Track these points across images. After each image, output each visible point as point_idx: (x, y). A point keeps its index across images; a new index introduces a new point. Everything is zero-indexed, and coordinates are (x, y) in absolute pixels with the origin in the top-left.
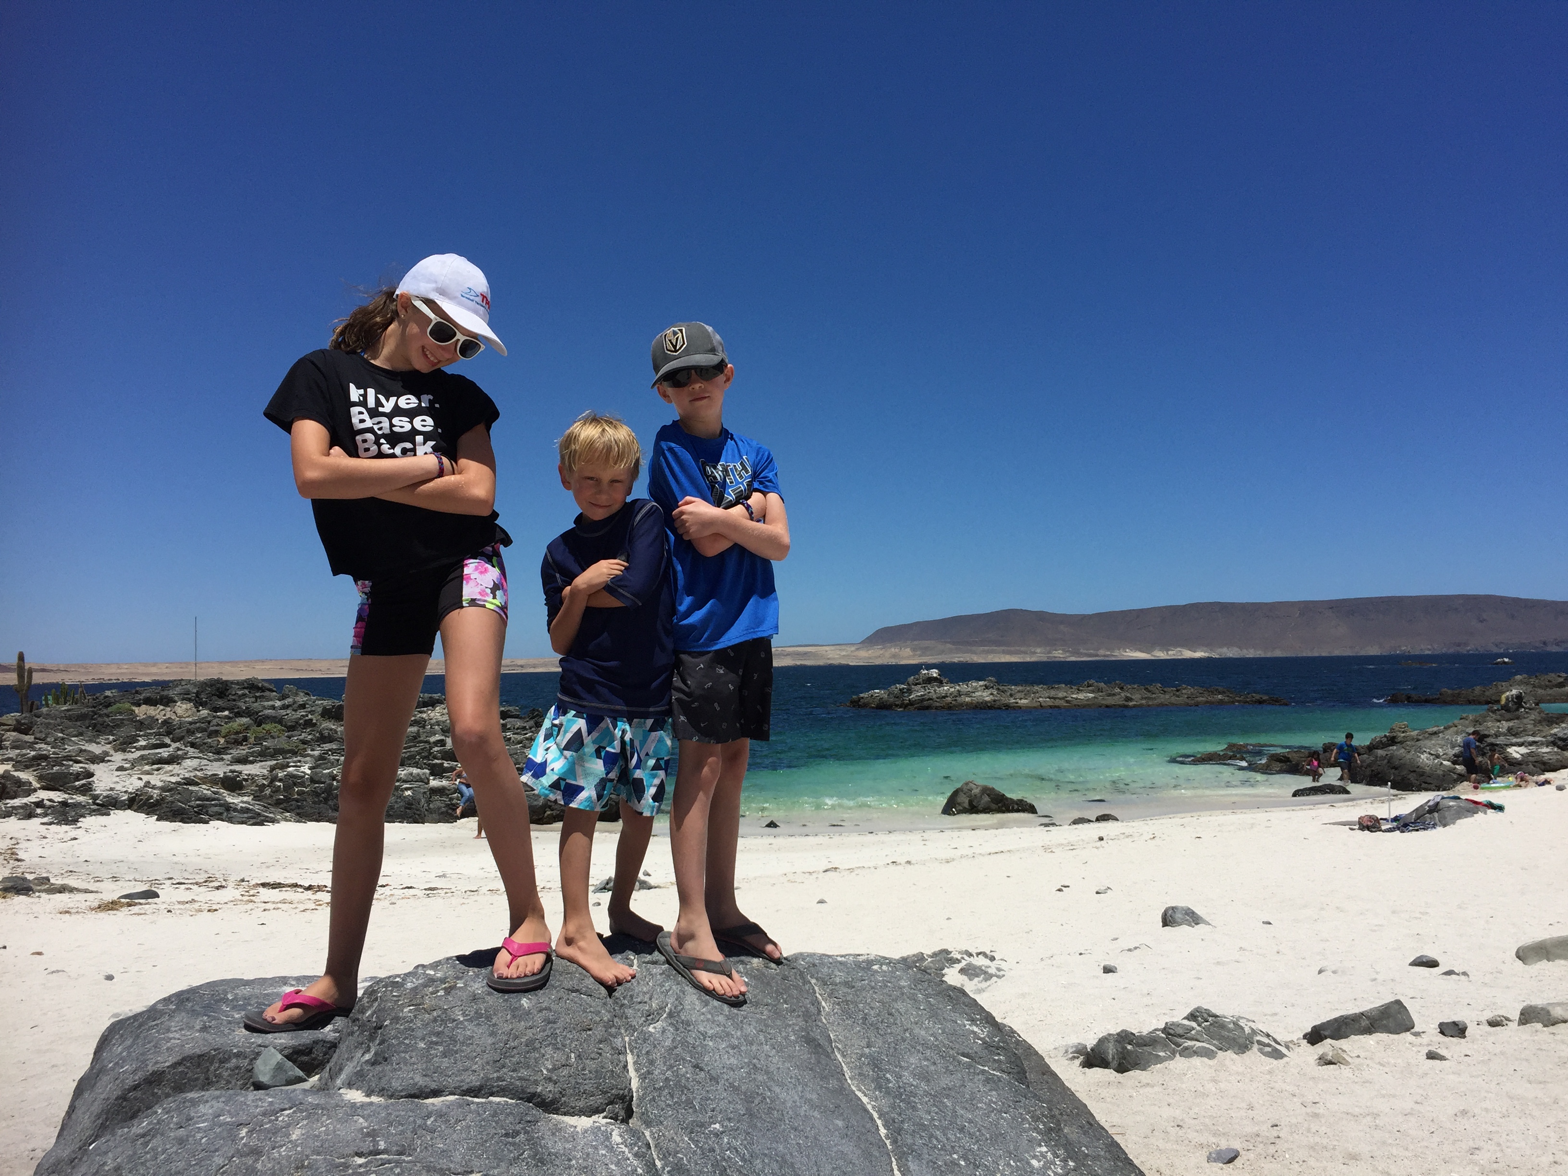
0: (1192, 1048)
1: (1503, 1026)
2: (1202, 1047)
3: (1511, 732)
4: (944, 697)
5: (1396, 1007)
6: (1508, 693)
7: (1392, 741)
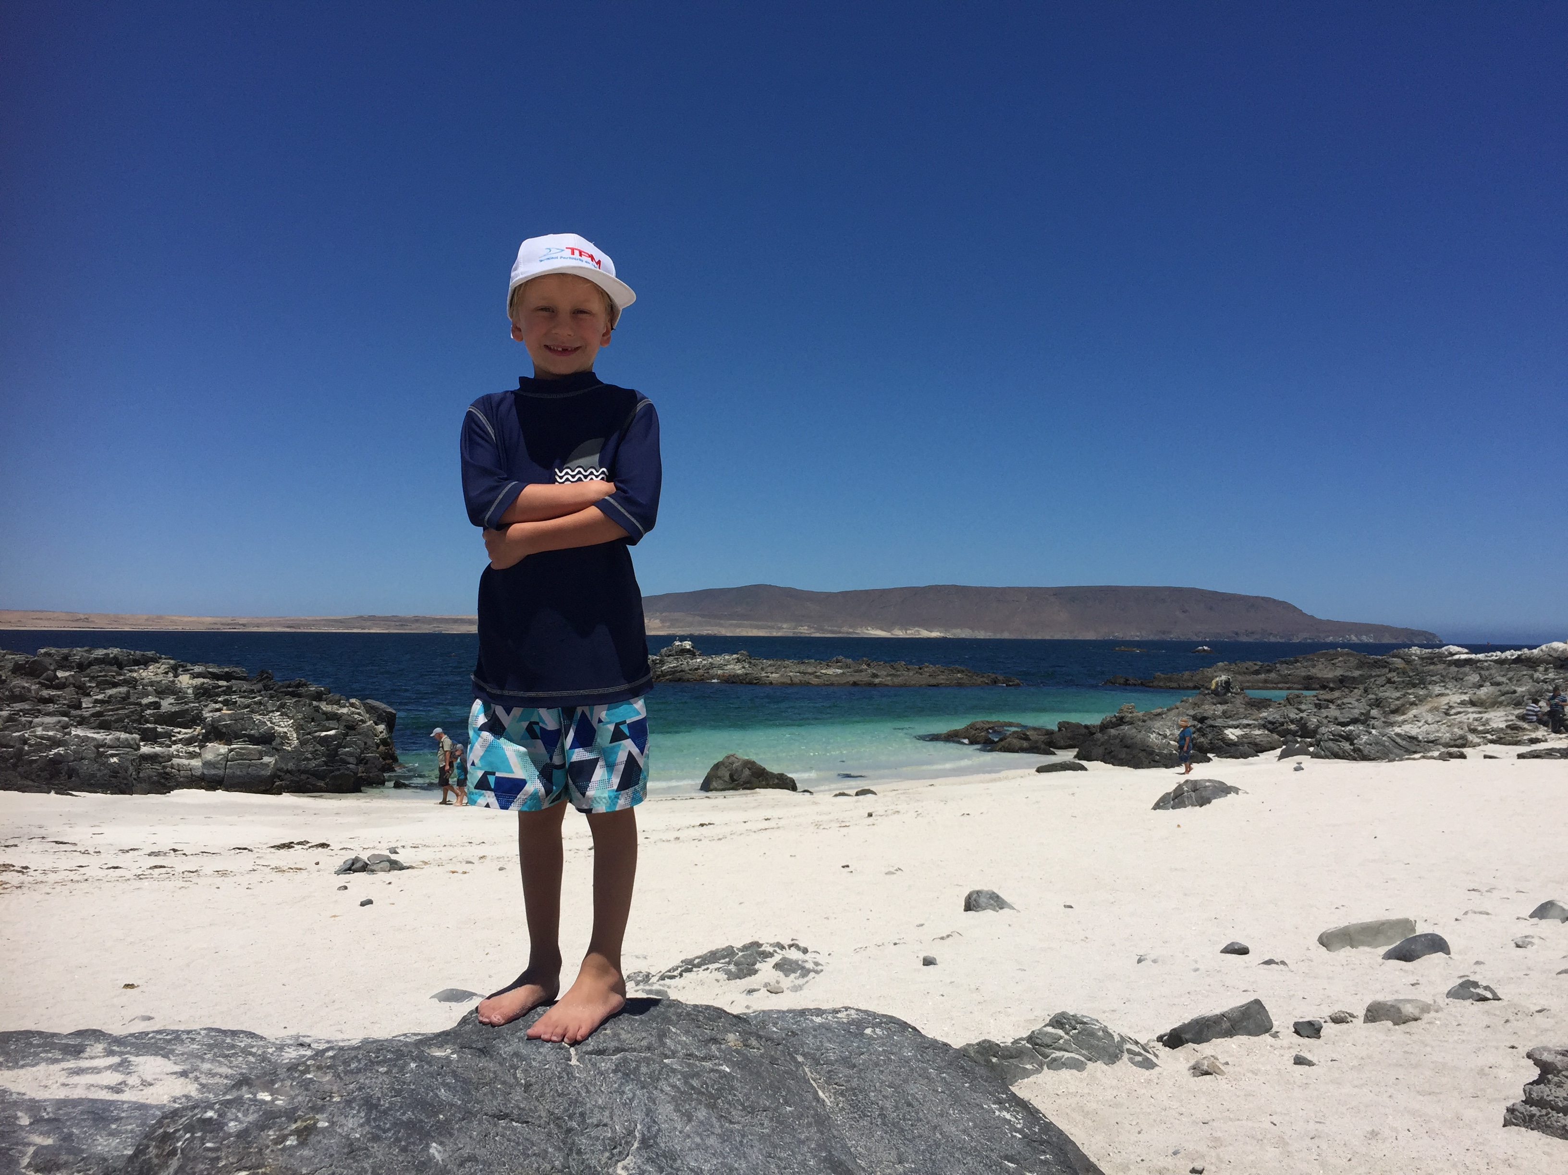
0: (1061, 1059)
1: (1348, 1022)
2: (1071, 1057)
3: (1225, 715)
4: (696, 669)
5: (1257, 1007)
6: (1218, 679)
7: (1121, 721)
